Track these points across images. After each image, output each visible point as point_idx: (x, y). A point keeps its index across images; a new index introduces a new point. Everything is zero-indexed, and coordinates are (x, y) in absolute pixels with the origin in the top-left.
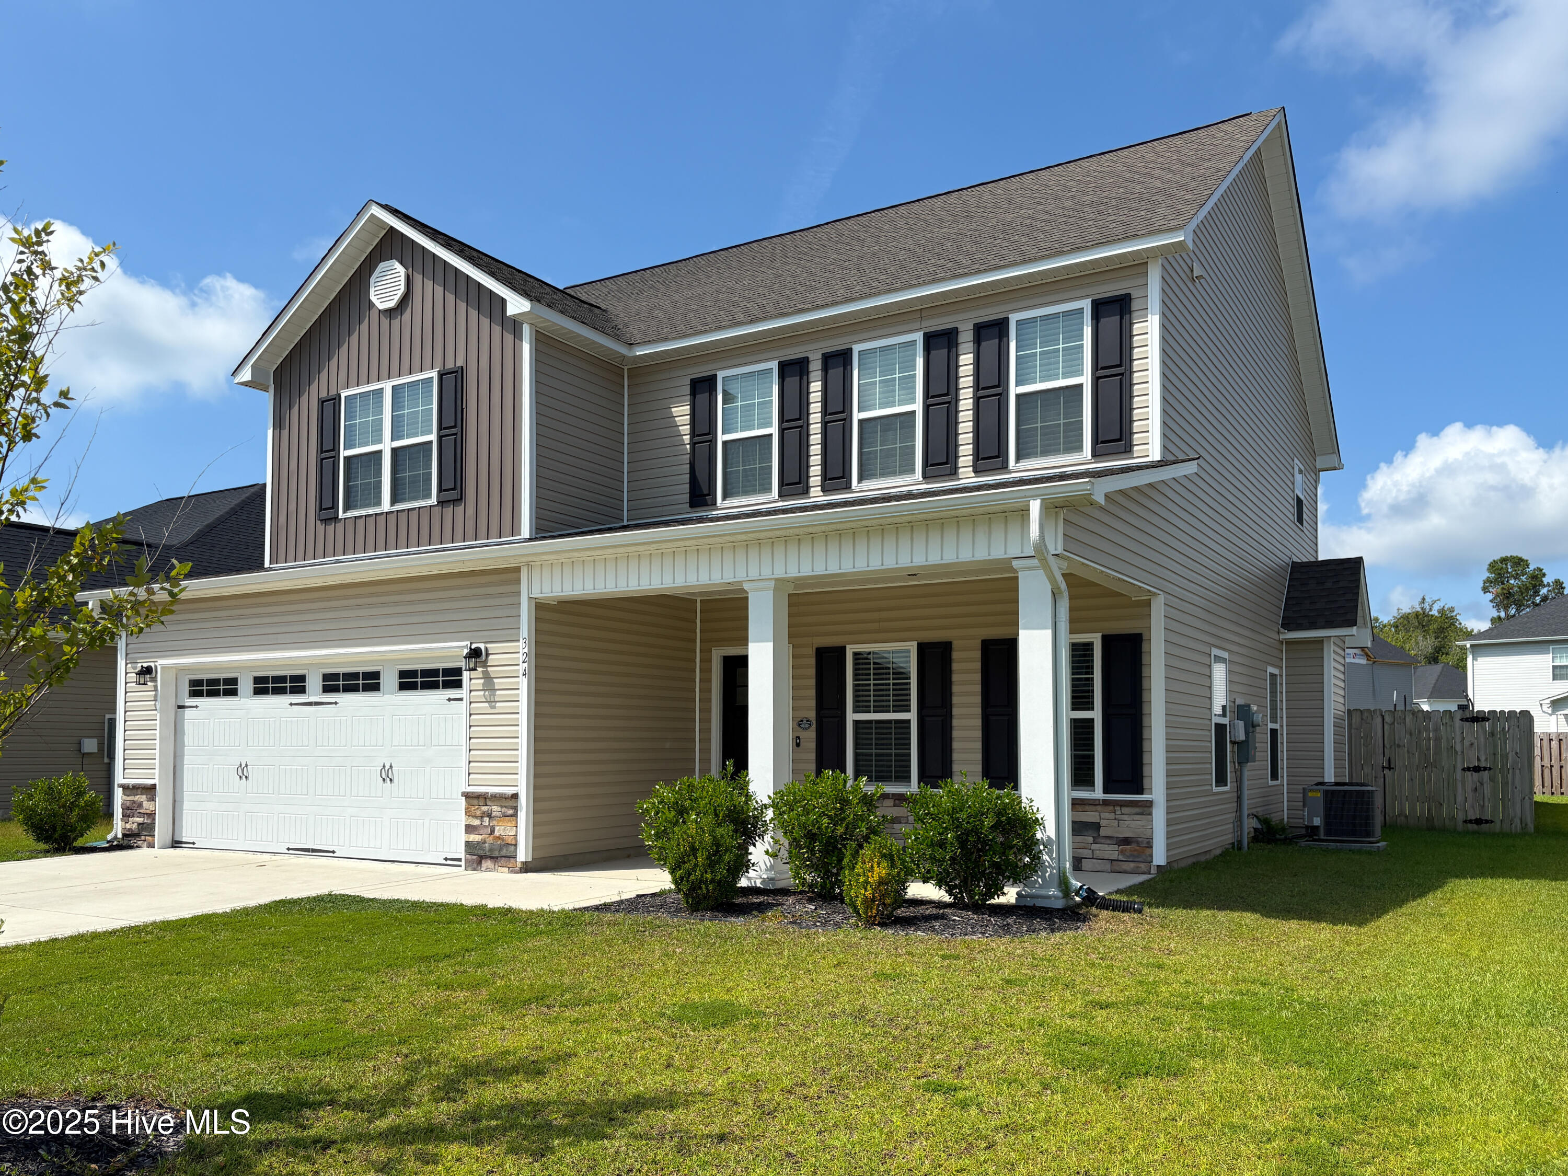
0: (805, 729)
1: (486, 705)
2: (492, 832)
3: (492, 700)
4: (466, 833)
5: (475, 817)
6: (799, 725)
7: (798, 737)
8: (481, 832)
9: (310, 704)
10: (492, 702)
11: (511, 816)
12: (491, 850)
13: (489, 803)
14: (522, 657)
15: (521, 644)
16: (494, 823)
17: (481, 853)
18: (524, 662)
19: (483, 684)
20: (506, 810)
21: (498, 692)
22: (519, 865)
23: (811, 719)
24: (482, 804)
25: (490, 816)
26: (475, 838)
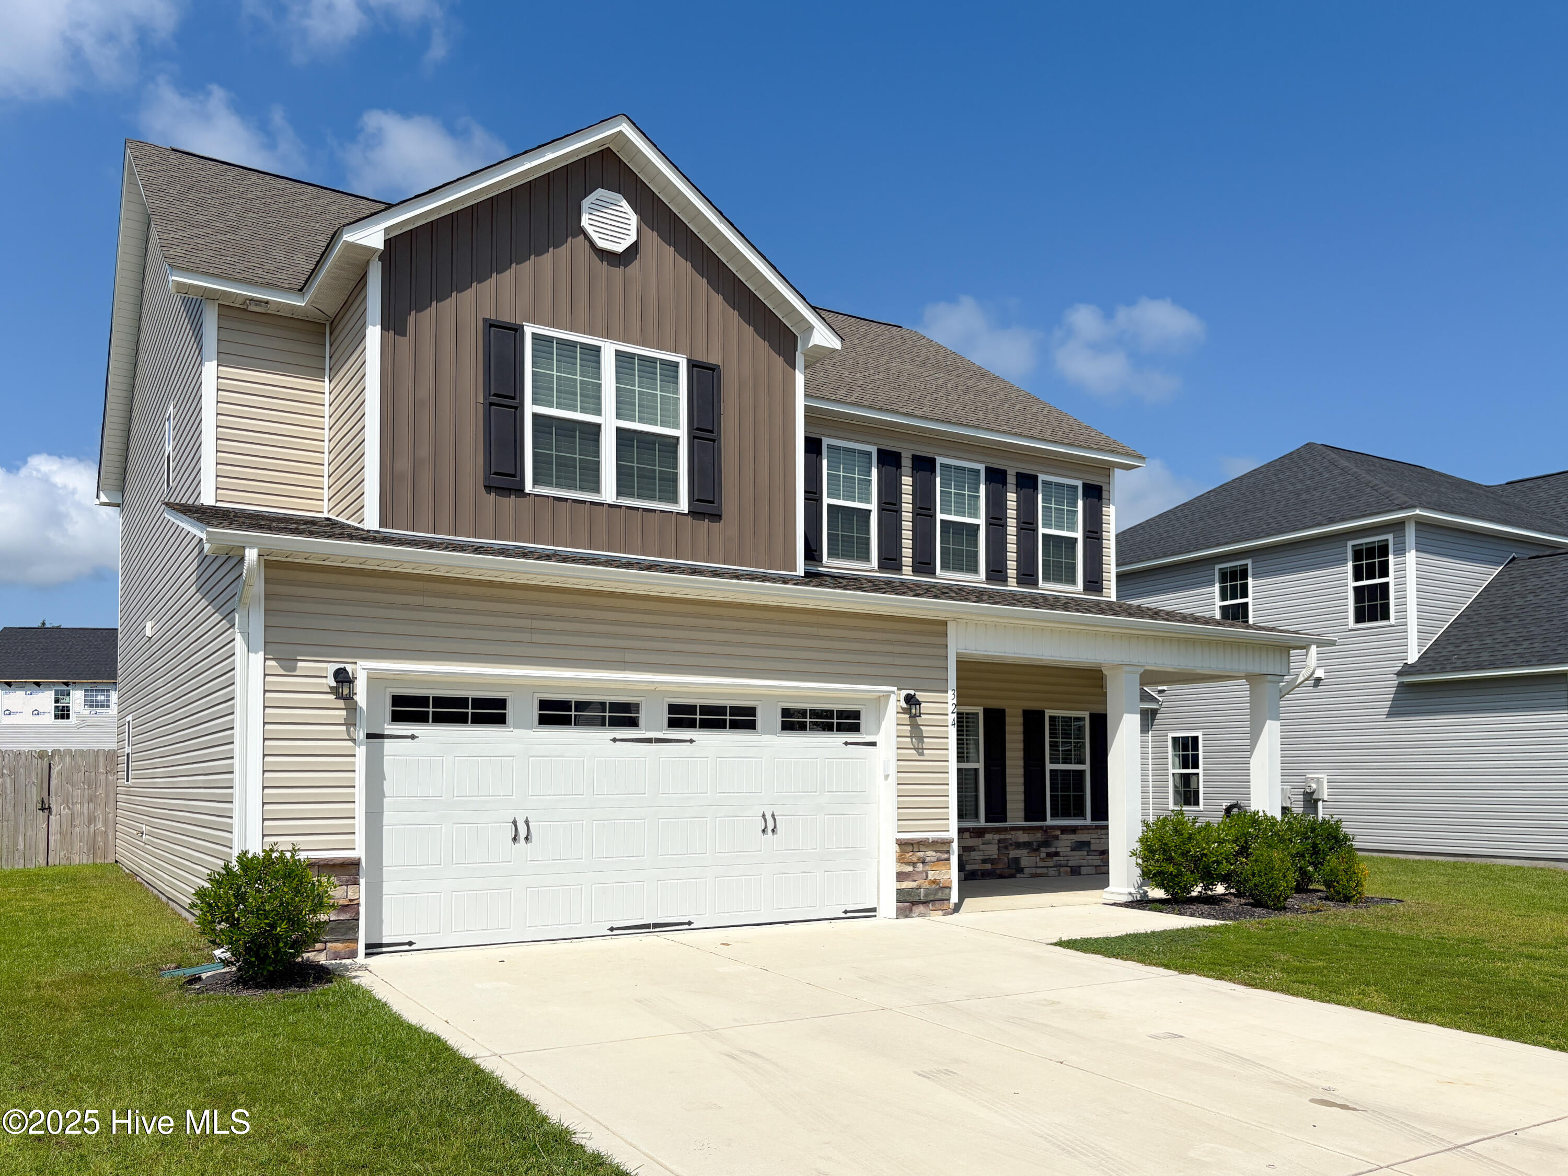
1: (913, 751)
2: (927, 877)
3: (920, 747)
4: (899, 881)
5: (908, 864)
8: (915, 878)
9: (649, 741)
10: (920, 750)
11: (945, 860)
12: (926, 895)
13: (922, 848)
14: (951, 708)
15: (950, 694)
16: (927, 868)
17: (912, 899)
18: (952, 713)
19: (909, 731)
20: (940, 854)
21: (925, 740)
22: (952, 907)
24: (917, 850)
25: (924, 862)
26: (906, 885)
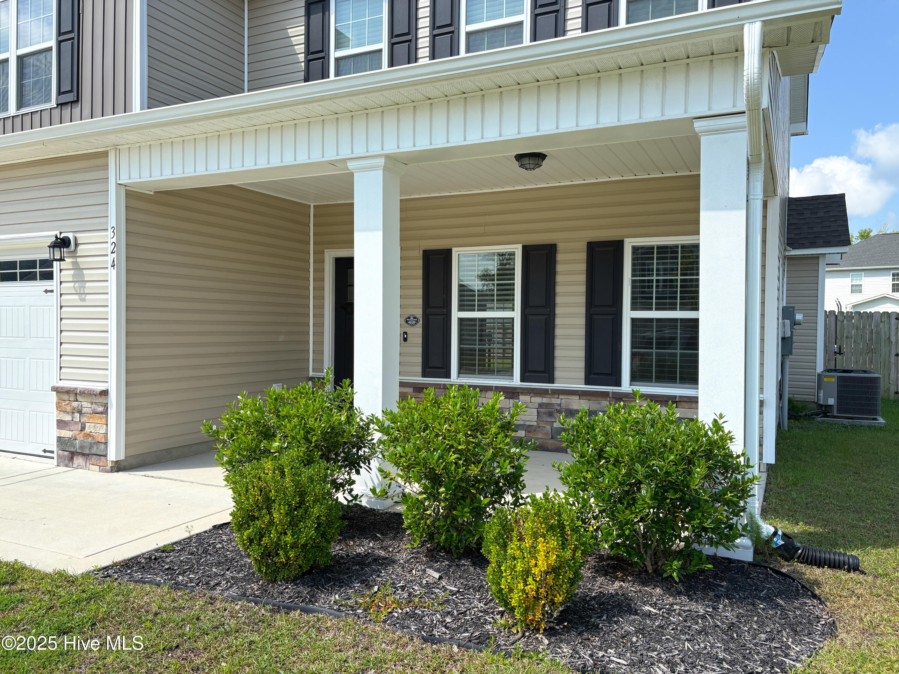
0: (412, 325)
1: (76, 297)
2: (83, 428)
3: (82, 292)
4: (58, 428)
5: (65, 412)
6: (407, 322)
7: (405, 333)
8: (72, 428)
10: (81, 294)
11: (101, 413)
12: (81, 447)
13: (79, 398)
14: (111, 247)
15: (110, 233)
16: (84, 419)
17: (72, 450)
18: (112, 253)
19: (73, 276)
20: (96, 407)
21: (88, 284)
22: (110, 465)
23: (418, 316)
24: (73, 400)
25: (80, 412)
26: (66, 434)
